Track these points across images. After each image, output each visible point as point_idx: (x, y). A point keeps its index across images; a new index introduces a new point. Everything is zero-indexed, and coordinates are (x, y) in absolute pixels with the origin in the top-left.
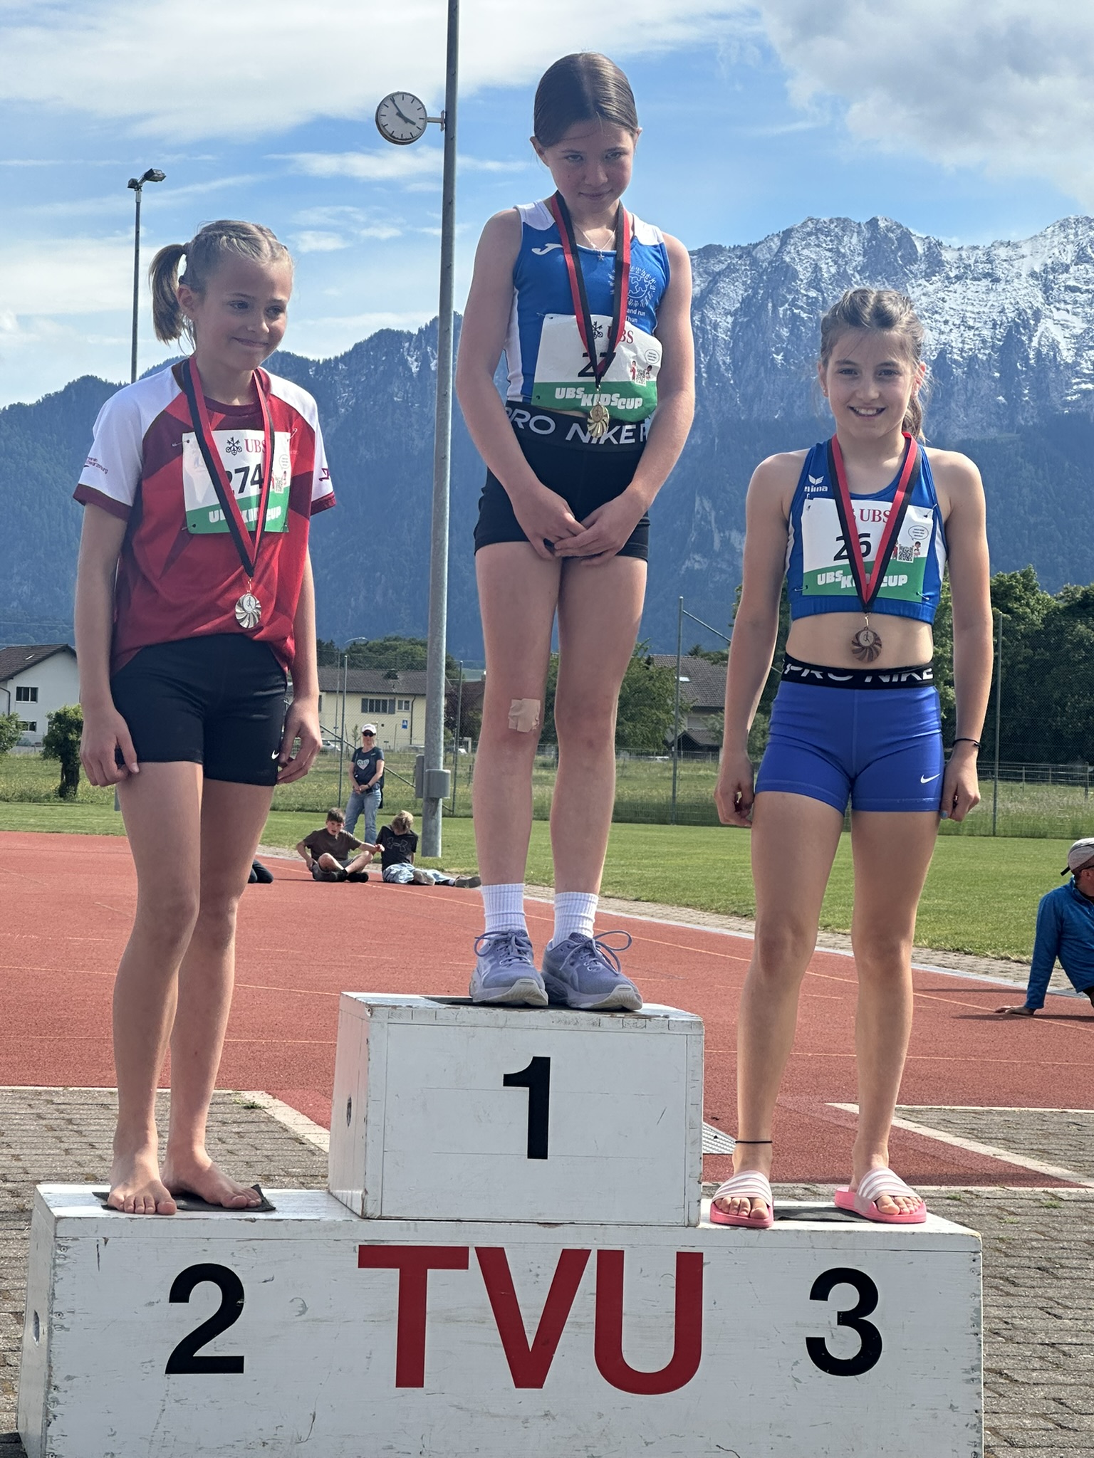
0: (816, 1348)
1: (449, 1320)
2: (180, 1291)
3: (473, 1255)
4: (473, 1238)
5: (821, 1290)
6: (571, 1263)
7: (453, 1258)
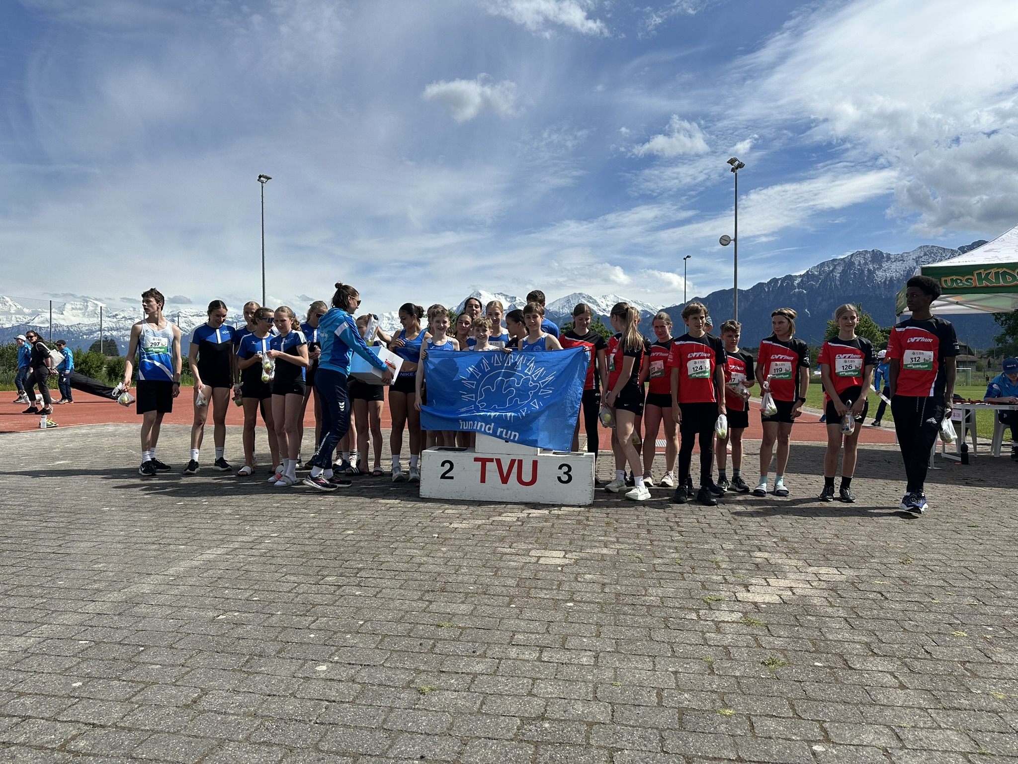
0: (559, 478)
1: (490, 471)
2: (443, 465)
3: (495, 460)
4: (494, 457)
5: (560, 468)
6: (513, 462)
7: (491, 460)
